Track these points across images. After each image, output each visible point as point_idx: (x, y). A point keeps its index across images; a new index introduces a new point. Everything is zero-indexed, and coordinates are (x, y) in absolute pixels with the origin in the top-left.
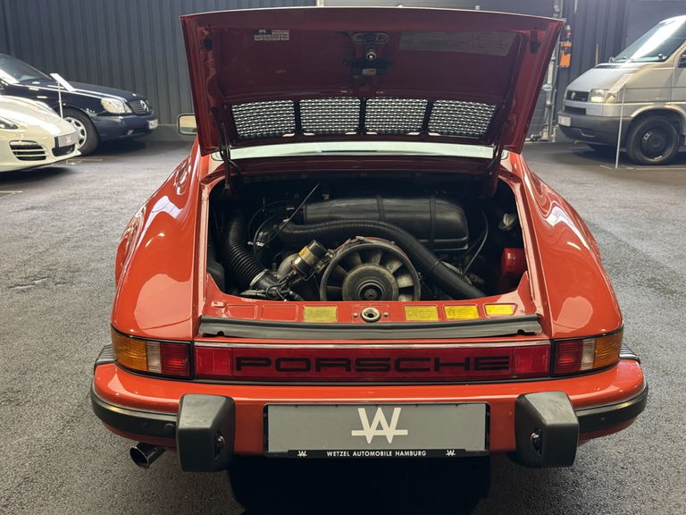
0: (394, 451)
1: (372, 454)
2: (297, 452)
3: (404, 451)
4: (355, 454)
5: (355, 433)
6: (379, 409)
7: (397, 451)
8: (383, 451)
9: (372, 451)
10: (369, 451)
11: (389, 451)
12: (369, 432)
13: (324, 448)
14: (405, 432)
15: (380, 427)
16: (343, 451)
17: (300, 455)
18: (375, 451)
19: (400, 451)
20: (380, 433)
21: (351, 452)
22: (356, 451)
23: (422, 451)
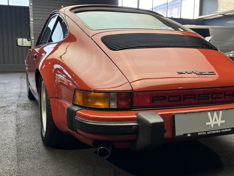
0: (221, 130)
1: (214, 132)
2: (187, 134)
3: (224, 129)
4: (208, 133)
5: (207, 124)
6: (215, 112)
7: (222, 129)
8: (217, 130)
9: (214, 131)
10: (213, 131)
11: (219, 130)
12: (212, 123)
13: (197, 132)
14: (224, 121)
15: (216, 120)
16: (204, 132)
17: (188, 136)
18: (215, 130)
19: (223, 129)
20: (216, 123)
21: (207, 132)
22: (208, 131)
23: (230, 128)
